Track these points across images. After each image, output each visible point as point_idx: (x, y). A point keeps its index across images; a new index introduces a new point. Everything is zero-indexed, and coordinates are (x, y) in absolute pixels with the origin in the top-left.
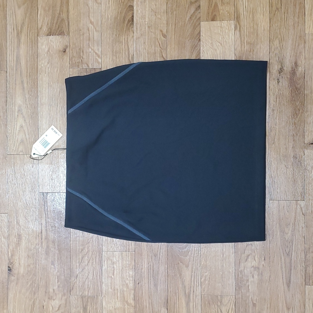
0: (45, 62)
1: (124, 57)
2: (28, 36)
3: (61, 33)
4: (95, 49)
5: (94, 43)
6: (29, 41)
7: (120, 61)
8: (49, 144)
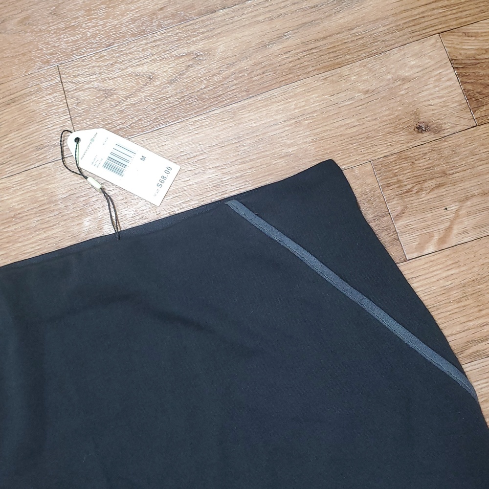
0: (366, 80)
1: (471, 324)
2: (429, 7)
3: (473, 100)
4: (462, 222)
5: (479, 211)
6: (416, 12)
7: (455, 316)
8: (120, 173)
